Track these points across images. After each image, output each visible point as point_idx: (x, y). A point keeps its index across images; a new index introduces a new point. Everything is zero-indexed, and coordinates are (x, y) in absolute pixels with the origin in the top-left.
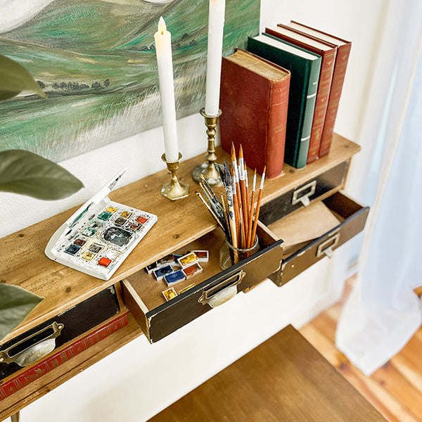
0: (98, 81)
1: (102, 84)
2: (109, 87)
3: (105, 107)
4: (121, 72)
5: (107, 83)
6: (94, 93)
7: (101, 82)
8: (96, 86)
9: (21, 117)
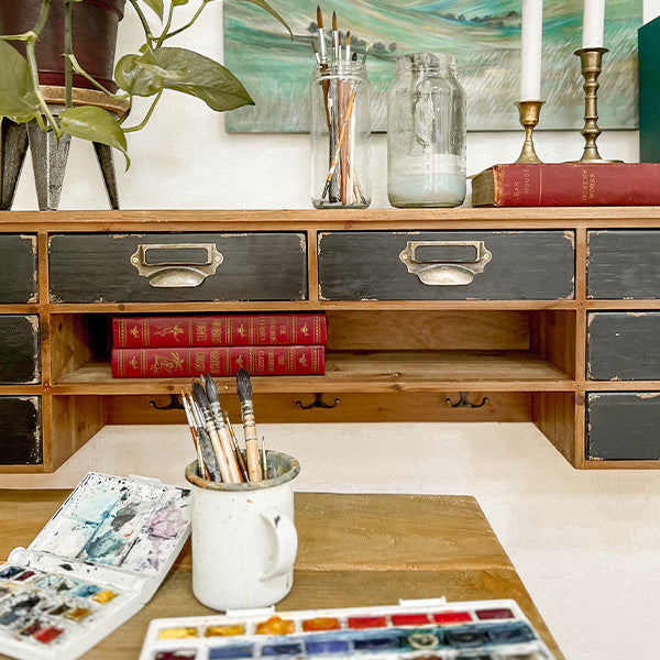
0: (383, 42)
1: (387, 48)
2: (394, 54)
3: (384, 77)
4: (414, 38)
5: (393, 47)
6: (374, 56)
7: (386, 43)
8: (379, 47)
9: (284, 58)
